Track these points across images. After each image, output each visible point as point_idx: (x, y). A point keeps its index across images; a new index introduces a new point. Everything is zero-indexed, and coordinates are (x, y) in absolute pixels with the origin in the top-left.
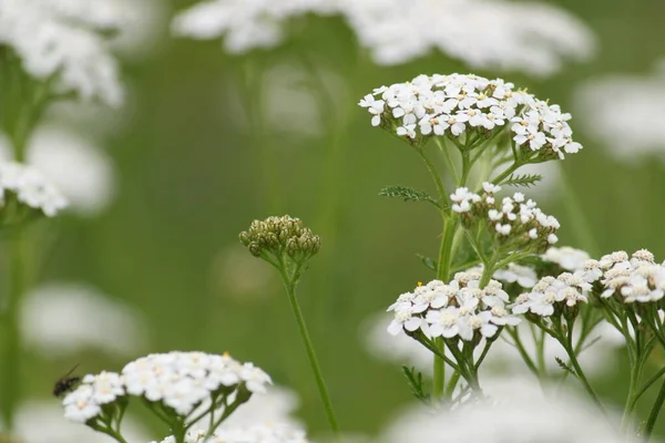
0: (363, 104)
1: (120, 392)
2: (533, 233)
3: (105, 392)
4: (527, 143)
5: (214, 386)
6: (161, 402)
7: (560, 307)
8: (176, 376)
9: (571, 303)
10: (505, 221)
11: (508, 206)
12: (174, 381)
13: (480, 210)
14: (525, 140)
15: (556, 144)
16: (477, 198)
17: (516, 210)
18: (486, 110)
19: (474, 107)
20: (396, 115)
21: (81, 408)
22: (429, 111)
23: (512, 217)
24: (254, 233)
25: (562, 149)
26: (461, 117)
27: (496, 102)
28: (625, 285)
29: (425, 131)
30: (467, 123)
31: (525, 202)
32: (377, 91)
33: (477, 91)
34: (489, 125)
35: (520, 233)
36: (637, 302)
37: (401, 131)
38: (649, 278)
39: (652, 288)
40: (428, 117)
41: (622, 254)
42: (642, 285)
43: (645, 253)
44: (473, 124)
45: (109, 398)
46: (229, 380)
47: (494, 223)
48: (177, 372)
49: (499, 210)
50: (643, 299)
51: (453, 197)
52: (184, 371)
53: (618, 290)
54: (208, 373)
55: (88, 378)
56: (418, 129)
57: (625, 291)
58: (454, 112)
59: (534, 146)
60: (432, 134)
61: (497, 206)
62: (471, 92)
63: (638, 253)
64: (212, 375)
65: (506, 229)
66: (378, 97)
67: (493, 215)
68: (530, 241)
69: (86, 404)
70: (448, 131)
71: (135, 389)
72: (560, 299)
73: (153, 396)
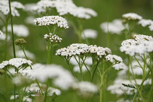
0: (34, 21)
1: (8, 64)
2: (57, 41)
3: (5, 64)
4: (60, 26)
5: (22, 63)
6: (14, 65)
7: (81, 53)
8: (17, 62)
9: (83, 53)
10: (52, 39)
11: (53, 37)
12: (16, 63)
13: (48, 38)
14: (59, 26)
15: (64, 26)
16: (48, 36)
17: (54, 38)
18: (53, 21)
19: (51, 21)
20: (39, 22)
21: (2, 66)
22: (44, 22)
23: (53, 39)
24: (16, 41)
25: (66, 27)
26: (49, 22)
27: (55, 20)
28: (91, 50)
29: (43, 25)
30: (50, 23)
31: (56, 36)
32: (36, 19)
33: (52, 18)
34: (53, 24)
35: (55, 41)
36: (92, 53)
37: (39, 25)
38: (94, 49)
39: (95, 51)
40: (43, 23)
41: (92, 46)
42: (93, 50)
43: (95, 45)
44: (51, 23)
45: (6, 65)
46: (25, 62)
47: (50, 40)
48: (17, 61)
49: (51, 38)
50: (93, 52)
51: (44, 36)
52: (18, 61)
53: (90, 51)
54: (22, 61)
55: (3, 62)
56: (42, 25)
57: (91, 51)
58: (48, 22)
59: (61, 27)
60: (44, 25)
61: (51, 37)
62: (51, 19)
63: (94, 46)
64: (22, 62)
65: (52, 41)
66: (36, 20)
67: (50, 39)
68: (56, 42)
69: (3, 66)
70: (47, 25)
71: (10, 64)
72: (81, 52)
73: (13, 65)
